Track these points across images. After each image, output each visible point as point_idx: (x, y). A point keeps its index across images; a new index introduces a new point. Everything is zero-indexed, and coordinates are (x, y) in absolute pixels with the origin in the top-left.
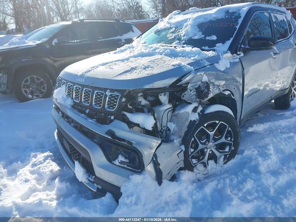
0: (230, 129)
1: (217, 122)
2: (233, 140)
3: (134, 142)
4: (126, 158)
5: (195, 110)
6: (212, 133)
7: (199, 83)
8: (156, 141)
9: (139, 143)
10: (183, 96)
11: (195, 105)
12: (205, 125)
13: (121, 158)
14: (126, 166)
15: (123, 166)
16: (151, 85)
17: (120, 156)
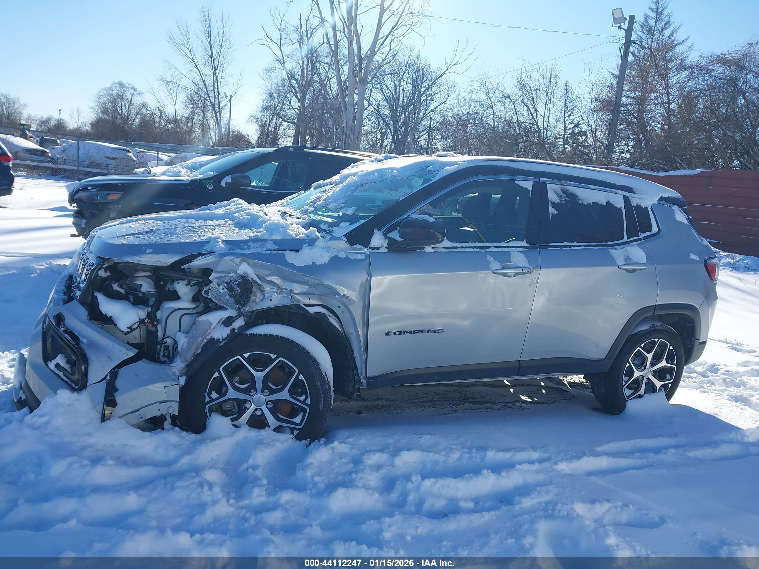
0: (301, 377)
1: (273, 356)
2: (308, 402)
3: (84, 341)
4: (68, 362)
5: (228, 322)
6: (259, 375)
7: (231, 275)
8: (124, 350)
9: (93, 345)
10: (207, 292)
11: (231, 313)
12: (246, 355)
13: (60, 360)
14: (61, 374)
15: (58, 372)
16: (136, 258)
17: (59, 356)
